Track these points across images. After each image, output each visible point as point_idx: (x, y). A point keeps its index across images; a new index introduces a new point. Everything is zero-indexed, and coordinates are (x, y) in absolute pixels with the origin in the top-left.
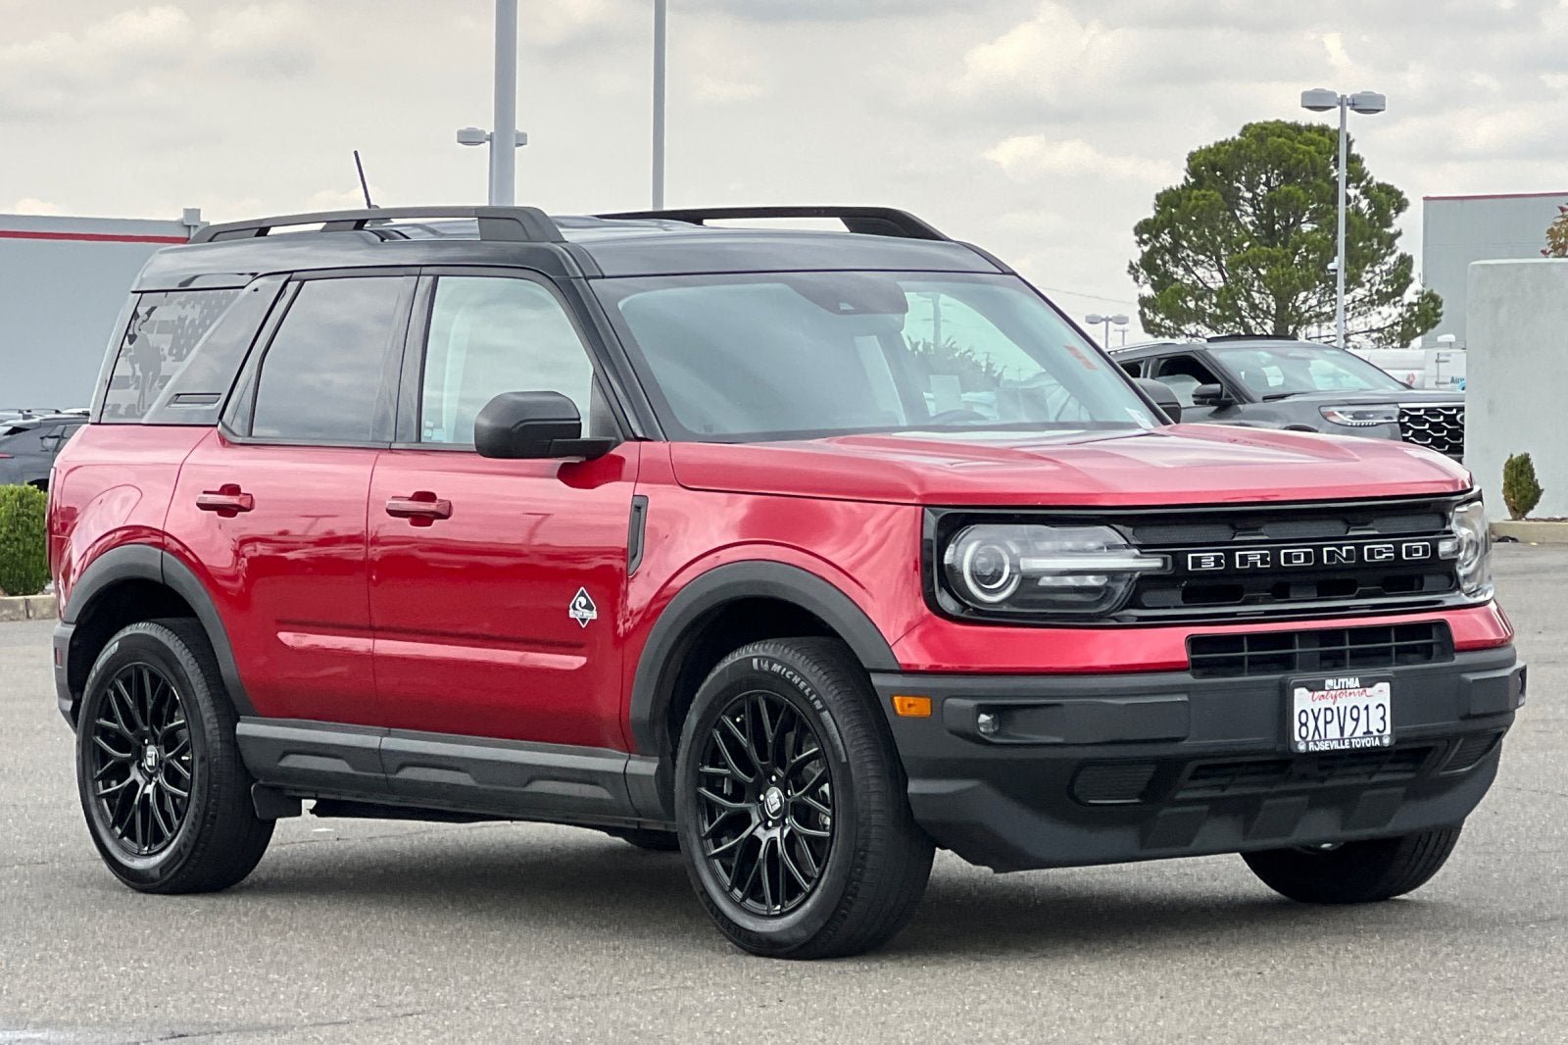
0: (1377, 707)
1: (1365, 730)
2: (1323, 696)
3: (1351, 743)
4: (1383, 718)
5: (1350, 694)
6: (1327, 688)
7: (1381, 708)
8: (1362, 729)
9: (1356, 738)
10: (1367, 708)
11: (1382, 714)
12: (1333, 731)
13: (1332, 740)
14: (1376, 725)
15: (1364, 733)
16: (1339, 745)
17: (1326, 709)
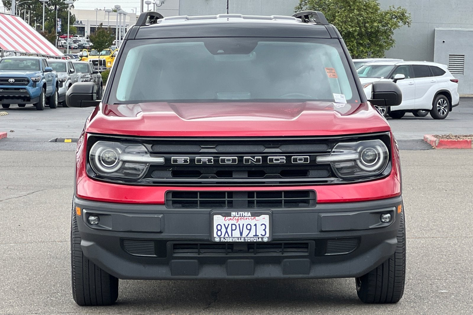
0: (261, 225)
1: (255, 234)
2: (231, 219)
3: (245, 239)
4: (264, 230)
5: (246, 219)
6: (232, 216)
7: (263, 226)
8: (253, 233)
9: (248, 237)
10: (256, 225)
11: (264, 228)
12: (236, 234)
13: (234, 238)
14: (260, 232)
15: (254, 236)
16: (238, 240)
17: (232, 225)
